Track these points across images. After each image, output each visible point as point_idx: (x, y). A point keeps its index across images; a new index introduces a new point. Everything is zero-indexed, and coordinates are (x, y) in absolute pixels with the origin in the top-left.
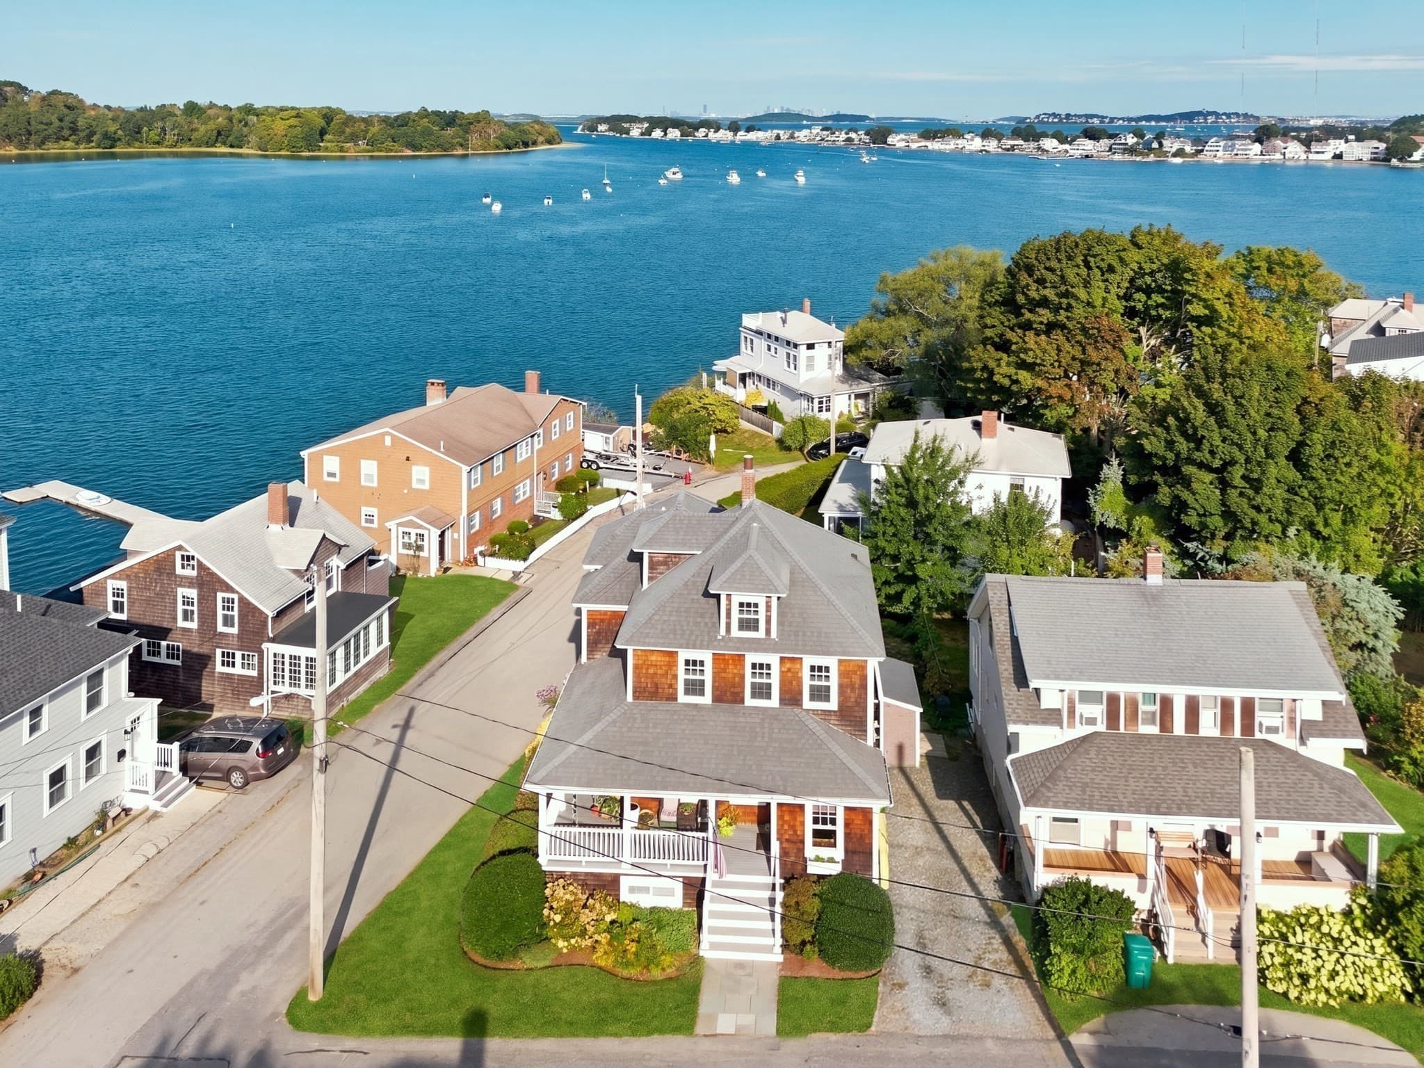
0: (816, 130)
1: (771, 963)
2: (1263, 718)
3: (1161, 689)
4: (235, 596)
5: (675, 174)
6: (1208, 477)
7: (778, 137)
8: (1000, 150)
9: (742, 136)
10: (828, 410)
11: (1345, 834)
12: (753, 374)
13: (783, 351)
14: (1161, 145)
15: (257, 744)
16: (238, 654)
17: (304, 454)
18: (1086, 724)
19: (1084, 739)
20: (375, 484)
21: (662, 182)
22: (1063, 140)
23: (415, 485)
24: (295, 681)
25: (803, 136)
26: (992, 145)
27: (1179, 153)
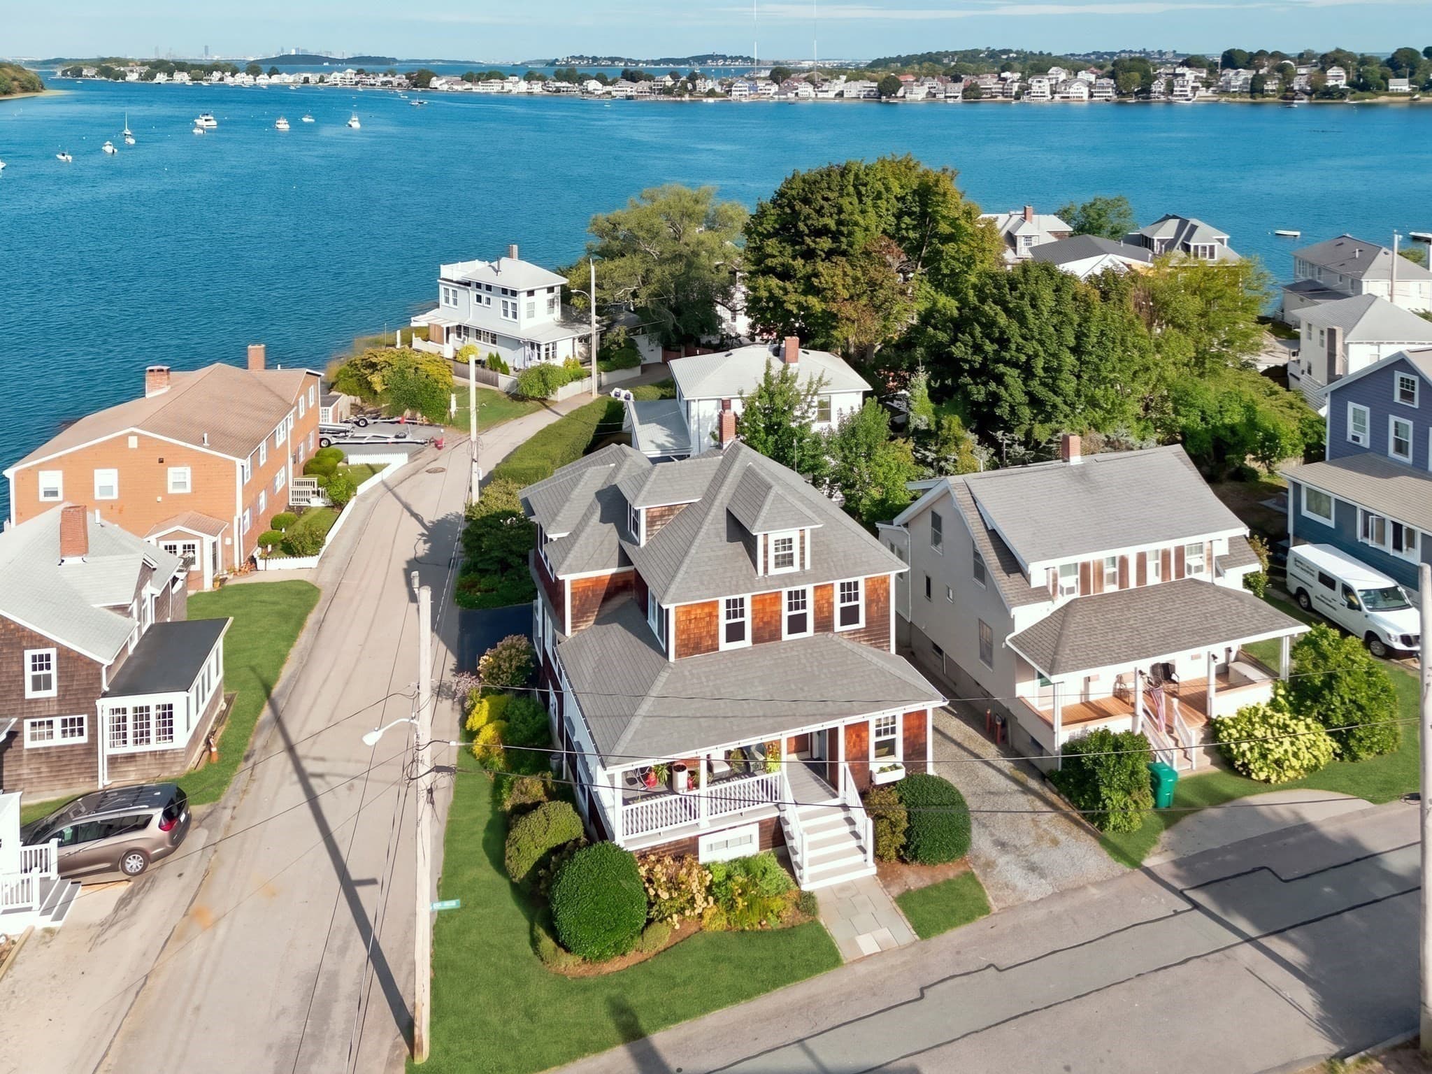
0: (350, 73)
1: (868, 877)
2: (1191, 560)
3: (1118, 553)
4: (53, 652)
5: (205, 123)
6: (1015, 372)
7: (306, 80)
8: (546, 93)
9: (263, 80)
10: (554, 356)
11: (1243, 646)
12: (466, 329)
13: (497, 301)
14: (694, 87)
15: (158, 814)
16: (57, 721)
17: (9, 473)
18: (1067, 593)
19: (1068, 605)
20: (115, 496)
21: (196, 131)
22: (605, 83)
23: (171, 490)
24: (143, 736)
25: (335, 78)
26: (537, 88)
27: (711, 93)
